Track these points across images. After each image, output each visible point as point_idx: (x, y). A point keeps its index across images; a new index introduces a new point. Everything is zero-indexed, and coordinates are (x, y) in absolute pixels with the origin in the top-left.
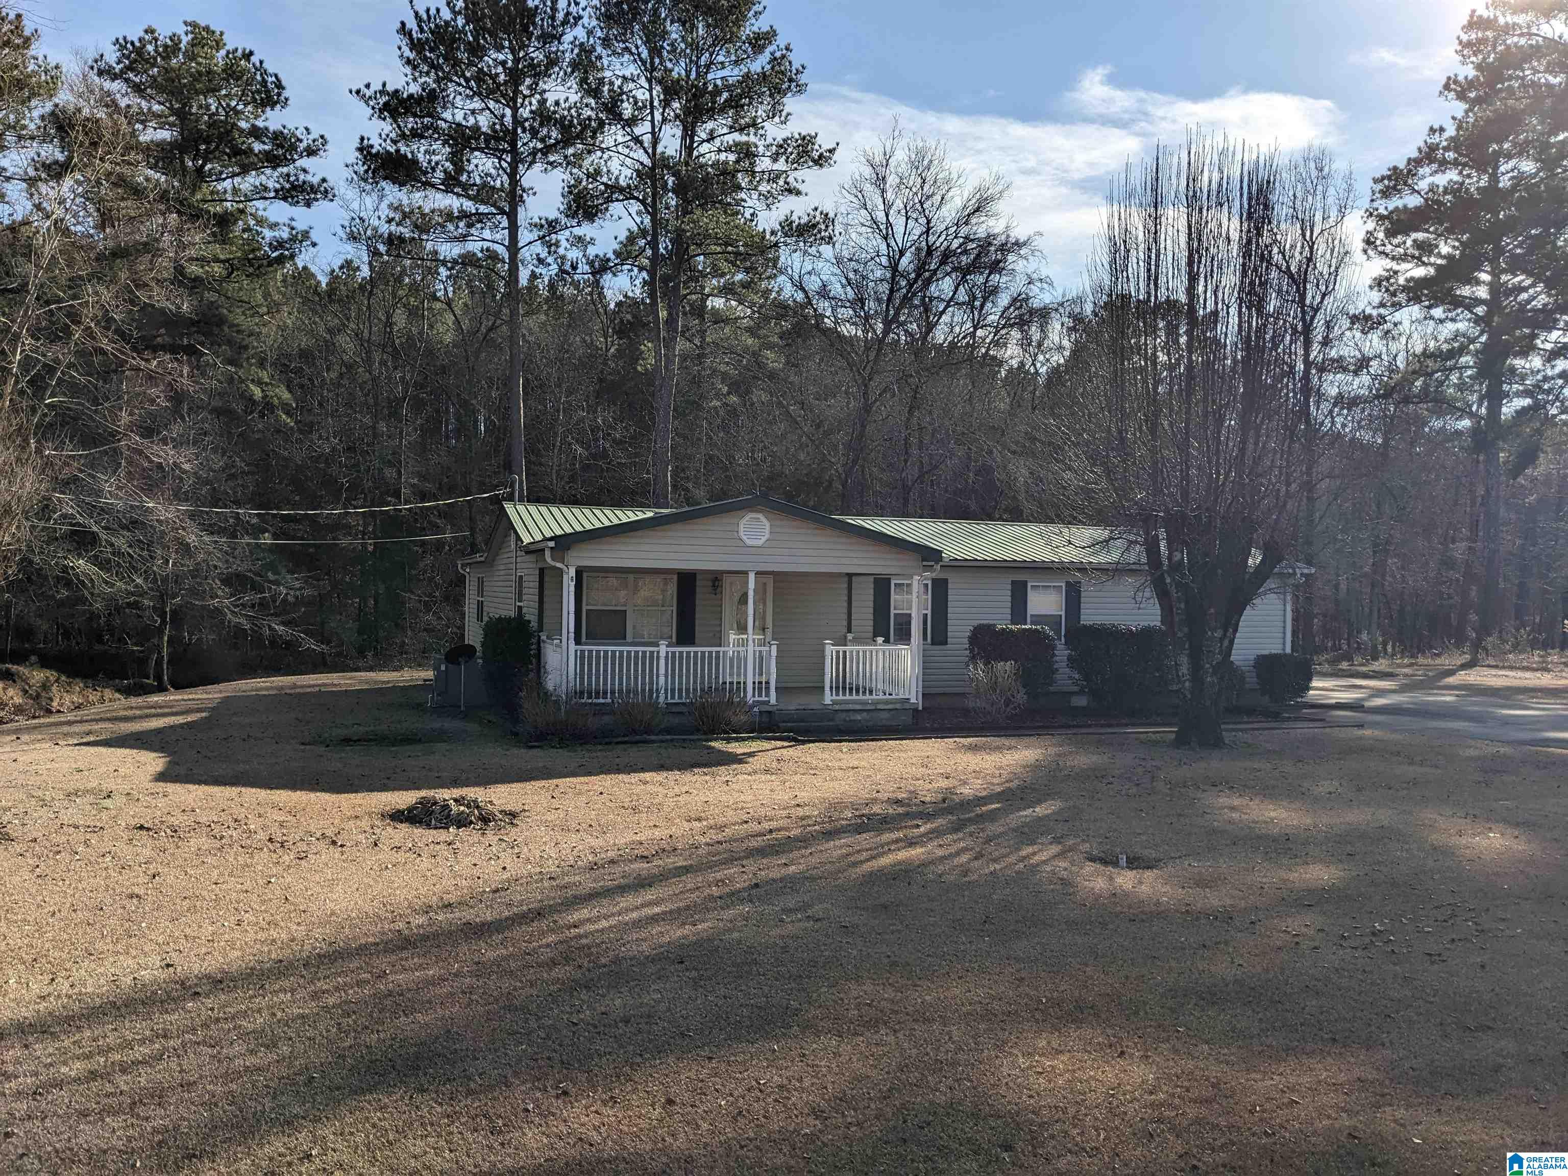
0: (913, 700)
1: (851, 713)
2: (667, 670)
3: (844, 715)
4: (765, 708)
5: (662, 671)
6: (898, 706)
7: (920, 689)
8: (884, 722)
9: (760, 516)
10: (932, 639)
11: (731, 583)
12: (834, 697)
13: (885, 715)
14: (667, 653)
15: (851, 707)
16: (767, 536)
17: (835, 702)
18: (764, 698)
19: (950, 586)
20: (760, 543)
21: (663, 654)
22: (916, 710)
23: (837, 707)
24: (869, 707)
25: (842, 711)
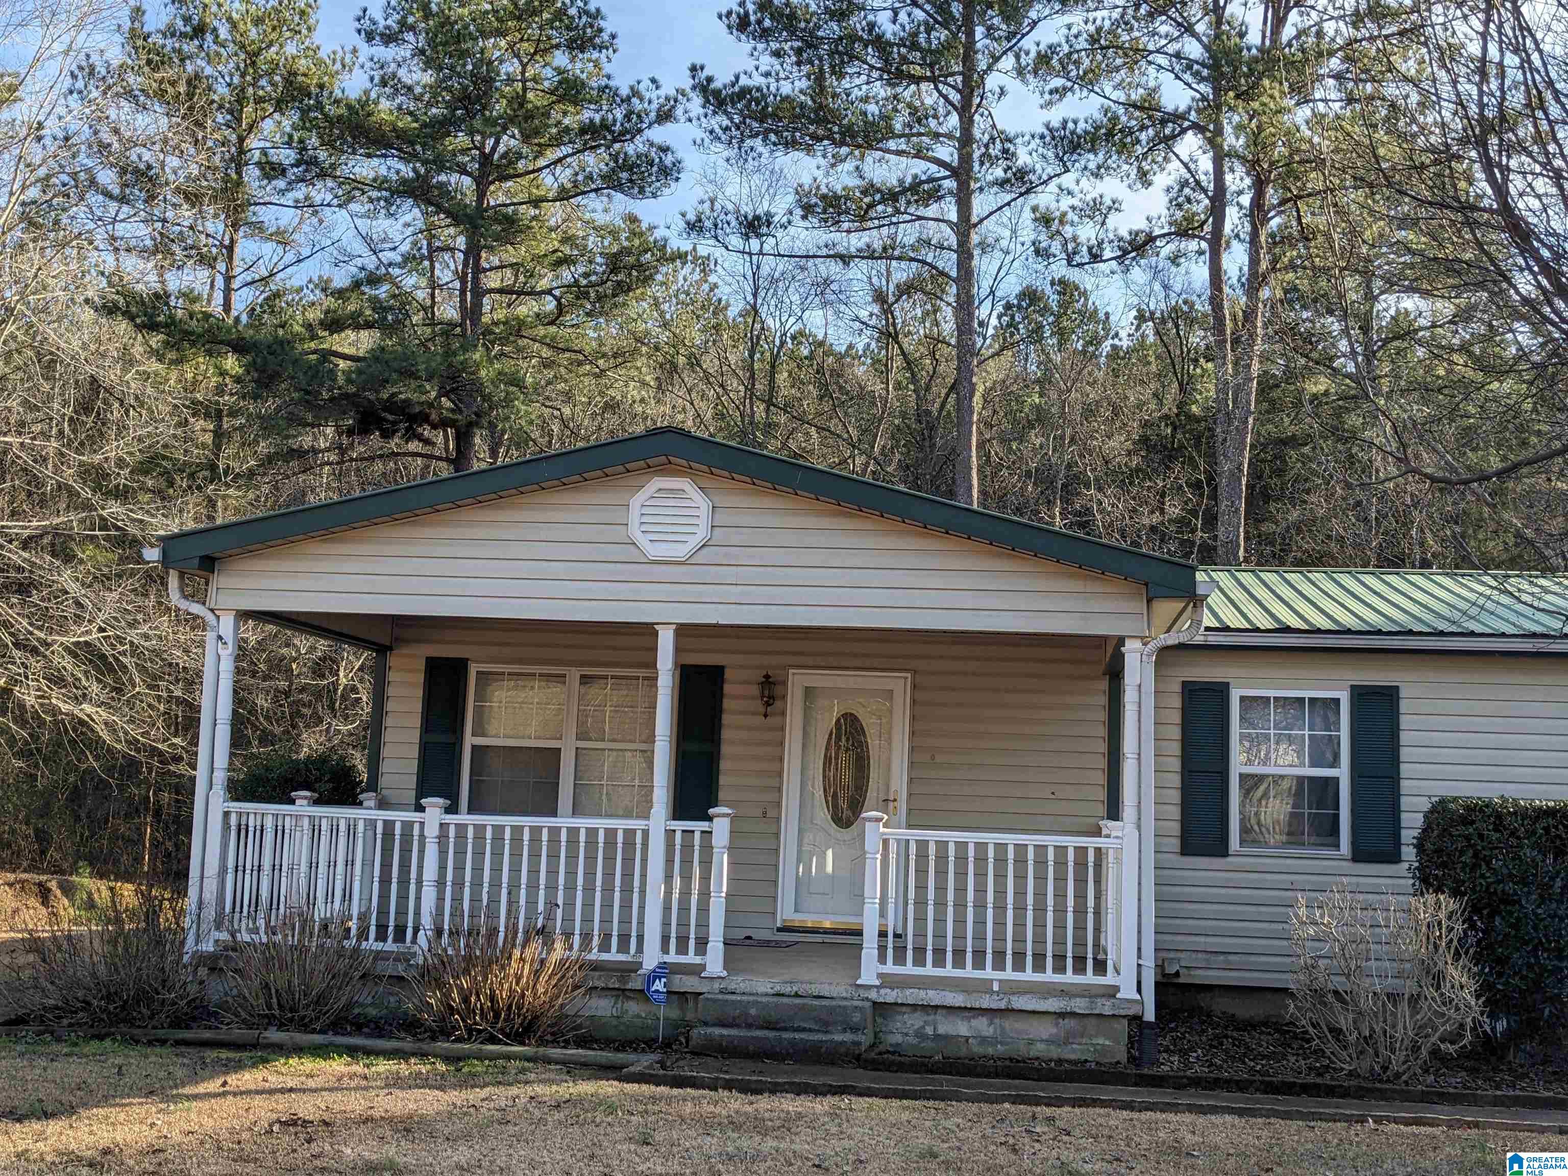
0: (1128, 992)
1: (939, 1016)
2: (442, 868)
3: (914, 1021)
4: (688, 984)
5: (430, 872)
6: (1079, 1005)
7: (1149, 961)
8: (1039, 1049)
9: (683, 483)
10: (1354, 844)
11: (809, 692)
12: (890, 968)
13: (1044, 1030)
14: (443, 826)
15: (933, 997)
16: (701, 533)
17: (887, 981)
18: (691, 958)
19: (1404, 706)
20: (680, 551)
21: (432, 831)
22: (1136, 1019)
23: (890, 996)
24: (986, 1002)
25: (914, 1007)
